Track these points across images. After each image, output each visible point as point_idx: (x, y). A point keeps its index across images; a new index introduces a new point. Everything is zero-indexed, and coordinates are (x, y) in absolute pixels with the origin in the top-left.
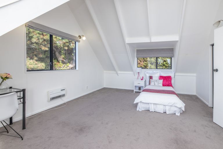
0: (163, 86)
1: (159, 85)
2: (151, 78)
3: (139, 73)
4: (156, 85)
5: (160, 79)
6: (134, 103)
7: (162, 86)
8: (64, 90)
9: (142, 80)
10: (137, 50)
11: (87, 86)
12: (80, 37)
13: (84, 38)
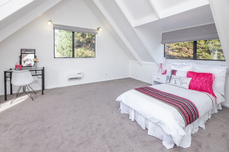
0: (190, 88)
1: (183, 85)
2: (174, 72)
3: (161, 64)
4: (177, 85)
5: (188, 76)
6: (116, 100)
7: (188, 87)
8: (81, 73)
9: (163, 74)
10: (162, 33)
11: (106, 74)
12: (98, 29)
13: (100, 30)
